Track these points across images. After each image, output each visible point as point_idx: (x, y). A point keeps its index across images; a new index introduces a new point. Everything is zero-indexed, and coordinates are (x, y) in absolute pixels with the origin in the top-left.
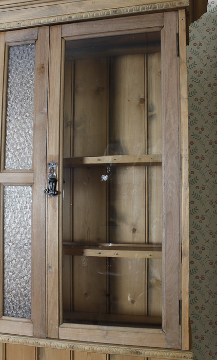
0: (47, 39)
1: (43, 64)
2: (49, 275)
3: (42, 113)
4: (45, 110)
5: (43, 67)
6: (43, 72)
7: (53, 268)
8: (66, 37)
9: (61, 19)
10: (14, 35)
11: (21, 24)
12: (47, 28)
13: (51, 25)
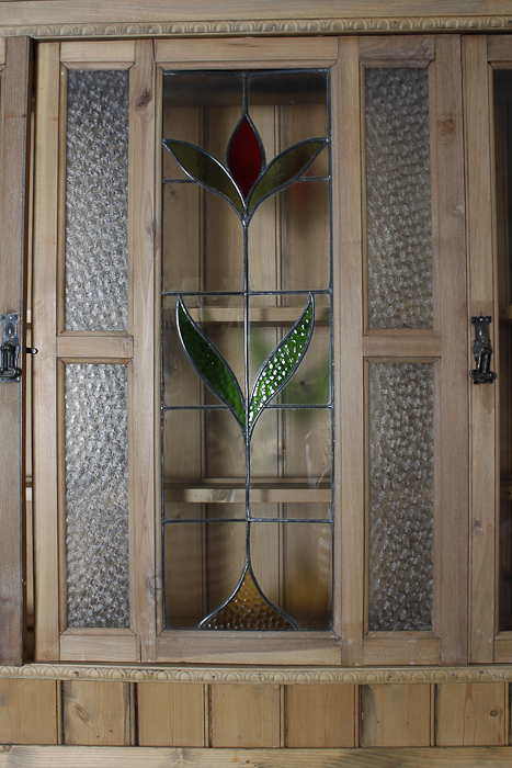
0: (456, 62)
1: (451, 115)
2: (475, 539)
3: (454, 215)
4: (461, 208)
5: (451, 120)
6: (451, 131)
7: (484, 525)
8: (498, 62)
9: (490, 24)
10: (381, 46)
11: (401, 25)
12: (456, 39)
13: (464, 33)
